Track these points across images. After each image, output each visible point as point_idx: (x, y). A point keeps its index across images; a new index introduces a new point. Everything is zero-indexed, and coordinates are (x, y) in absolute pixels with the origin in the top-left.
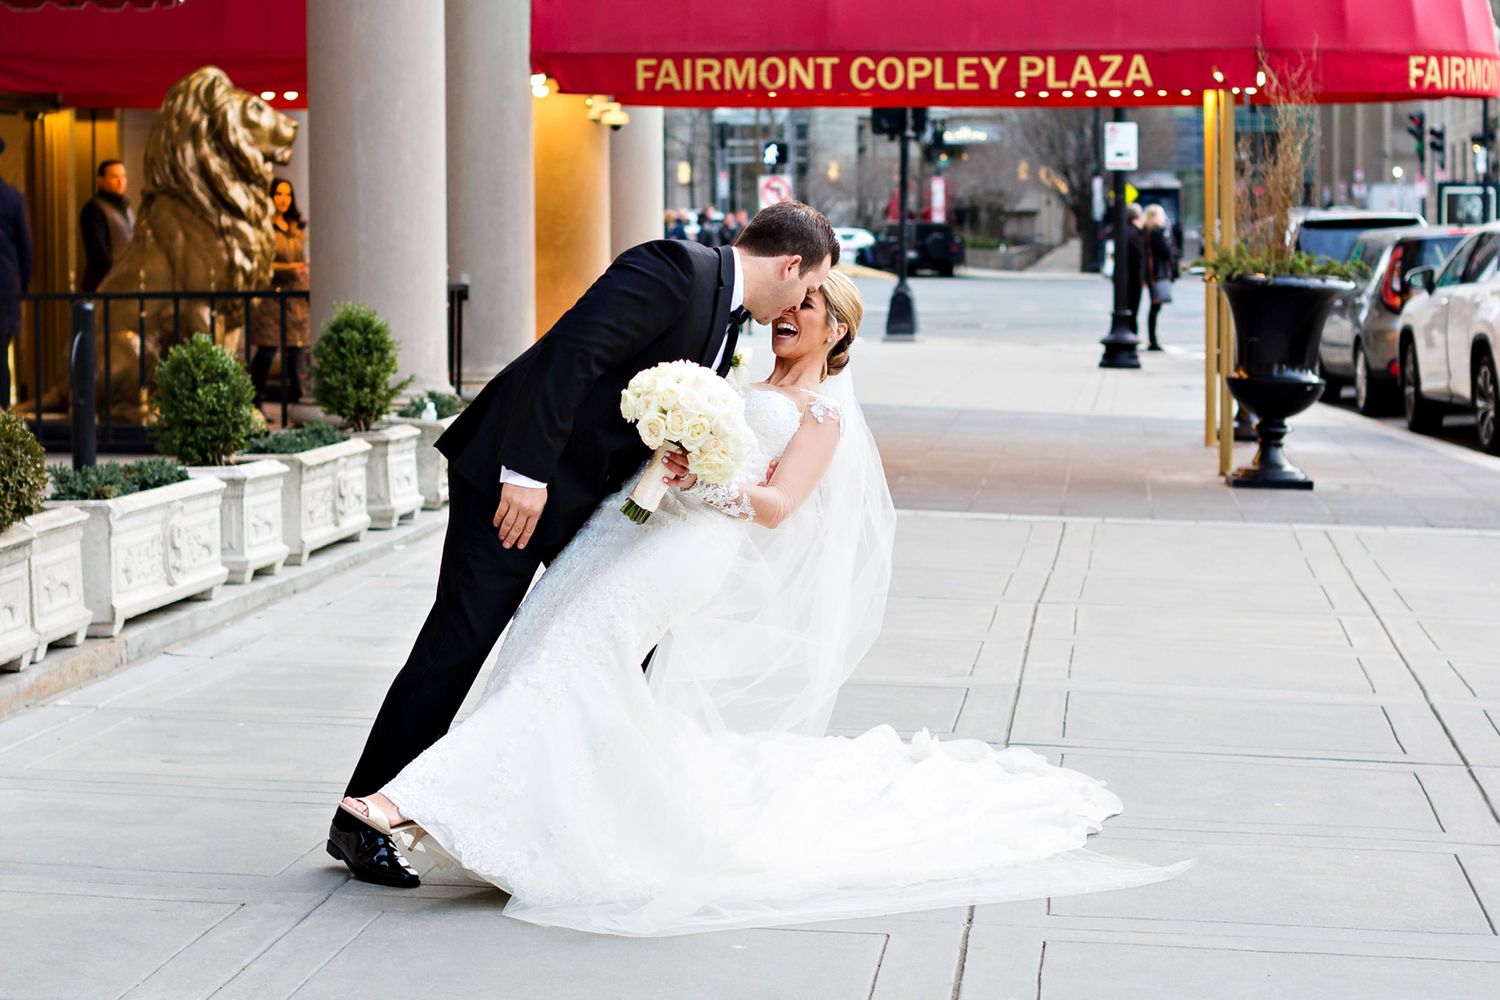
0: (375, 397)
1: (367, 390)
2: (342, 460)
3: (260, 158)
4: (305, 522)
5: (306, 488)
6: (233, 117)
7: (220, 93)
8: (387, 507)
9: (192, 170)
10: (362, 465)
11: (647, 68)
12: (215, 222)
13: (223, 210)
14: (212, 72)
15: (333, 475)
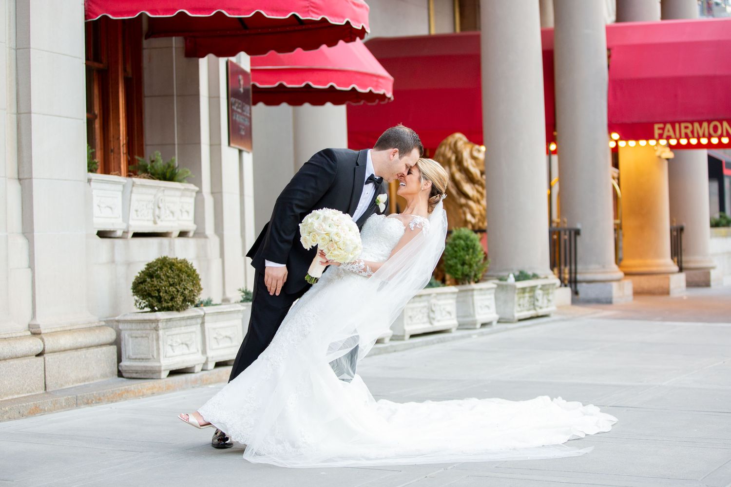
0: (471, 270)
1: (466, 267)
2: (434, 295)
3: (478, 173)
4: (407, 321)
6: (466, 154)
7: (460, 144)
8: (473, 319)
10: (452, 298)
11: (659, 129)
14: (458, 136)
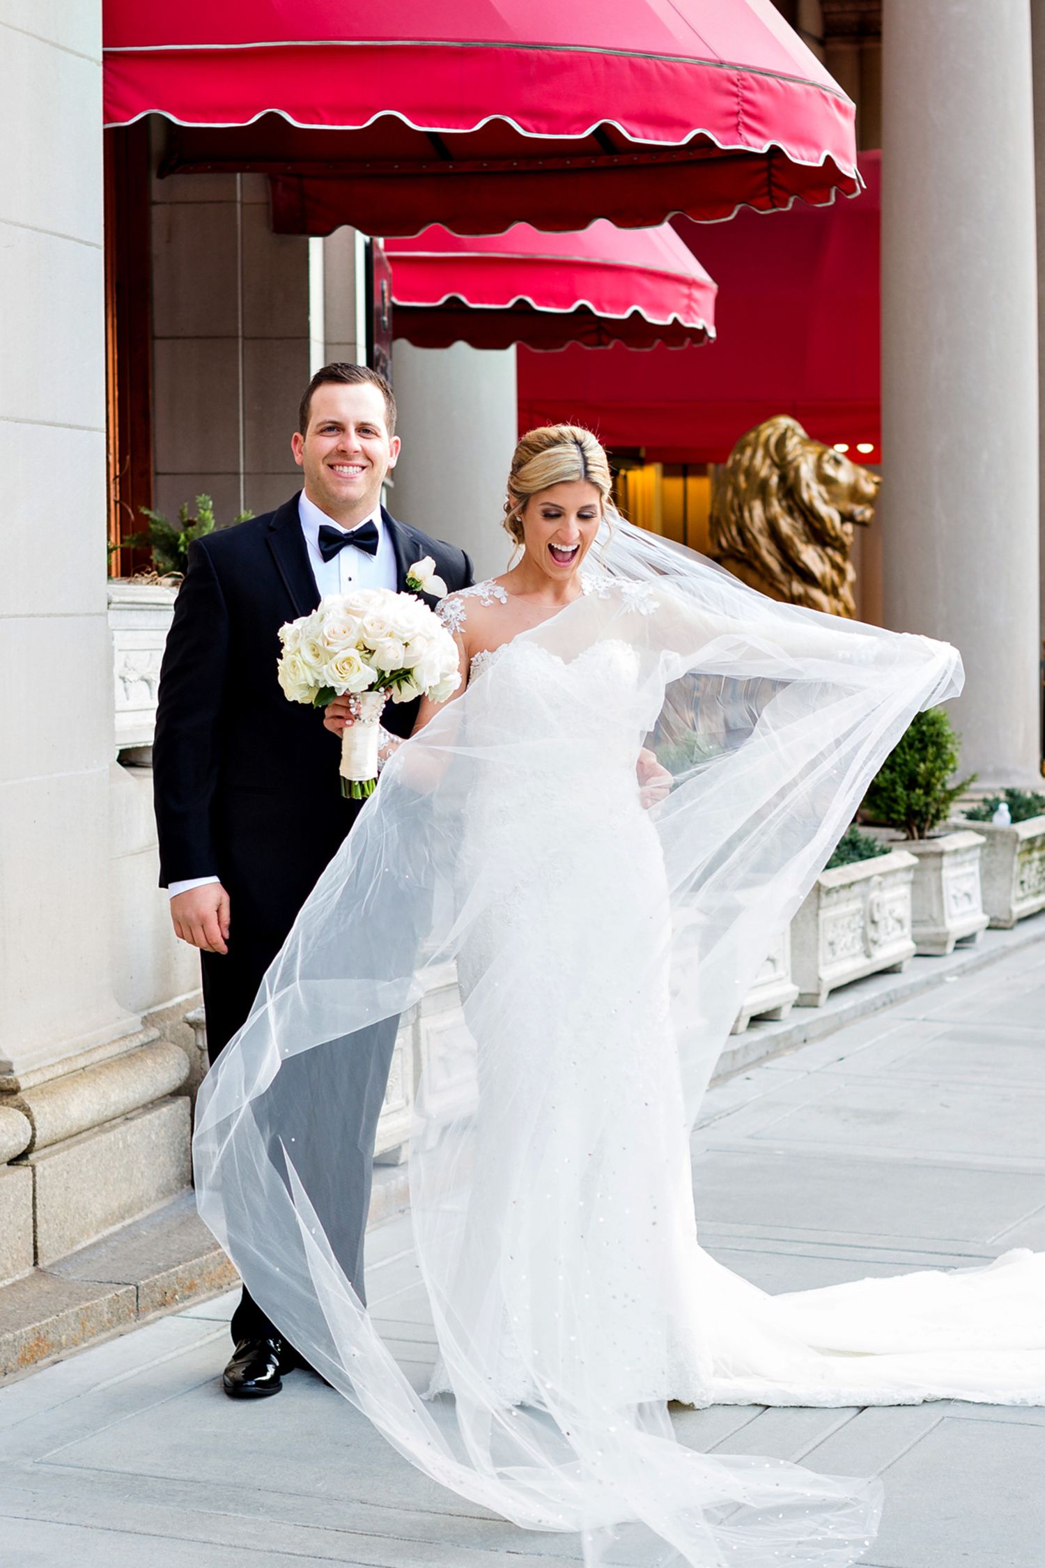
0: (930, 799)
1: (919, 791)
2: (876, 879)
3: (837, 519)
4: (824, 953)
5: (823, 914)
6: (806, 471)
7: (792, 444)
8: (940, 930)
9: (760, 532)
10: (905, 883)
12: (785, 590)
13: (795, 577)
14: (784, 422)
15: (864, 897)
